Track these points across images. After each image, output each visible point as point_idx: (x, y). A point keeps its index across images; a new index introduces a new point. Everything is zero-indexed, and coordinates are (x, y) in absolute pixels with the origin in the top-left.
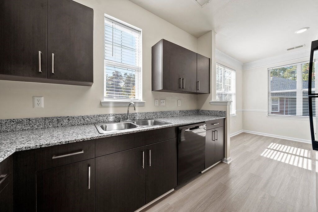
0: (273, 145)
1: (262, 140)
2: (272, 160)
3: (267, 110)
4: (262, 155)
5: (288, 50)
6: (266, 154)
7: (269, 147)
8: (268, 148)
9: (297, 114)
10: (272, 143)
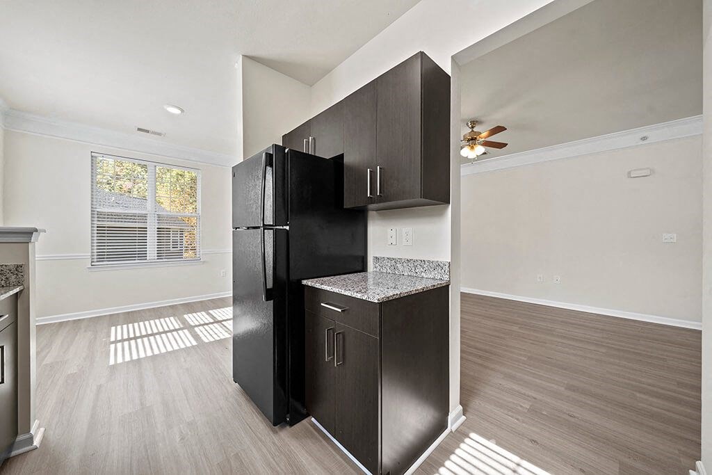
0: (117, 332)
1: (85, 331)
2: (139, 360)
3: (90, 254)
4: (112, 362)
5: (139, 129)
6: (119, 355)
7: (113, 339)
8: (113, 343)
9: (148, 258)
10: (113, 329)
